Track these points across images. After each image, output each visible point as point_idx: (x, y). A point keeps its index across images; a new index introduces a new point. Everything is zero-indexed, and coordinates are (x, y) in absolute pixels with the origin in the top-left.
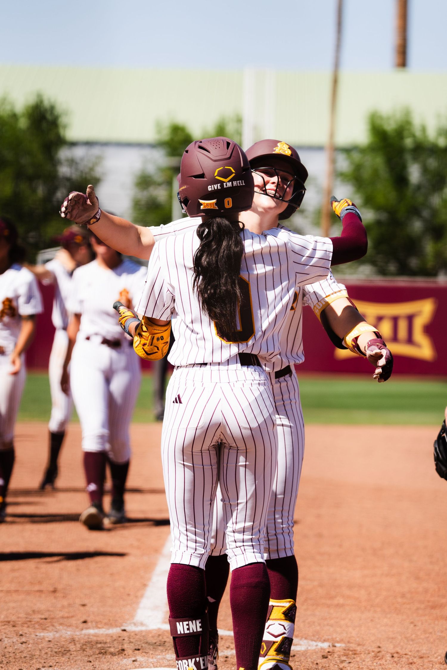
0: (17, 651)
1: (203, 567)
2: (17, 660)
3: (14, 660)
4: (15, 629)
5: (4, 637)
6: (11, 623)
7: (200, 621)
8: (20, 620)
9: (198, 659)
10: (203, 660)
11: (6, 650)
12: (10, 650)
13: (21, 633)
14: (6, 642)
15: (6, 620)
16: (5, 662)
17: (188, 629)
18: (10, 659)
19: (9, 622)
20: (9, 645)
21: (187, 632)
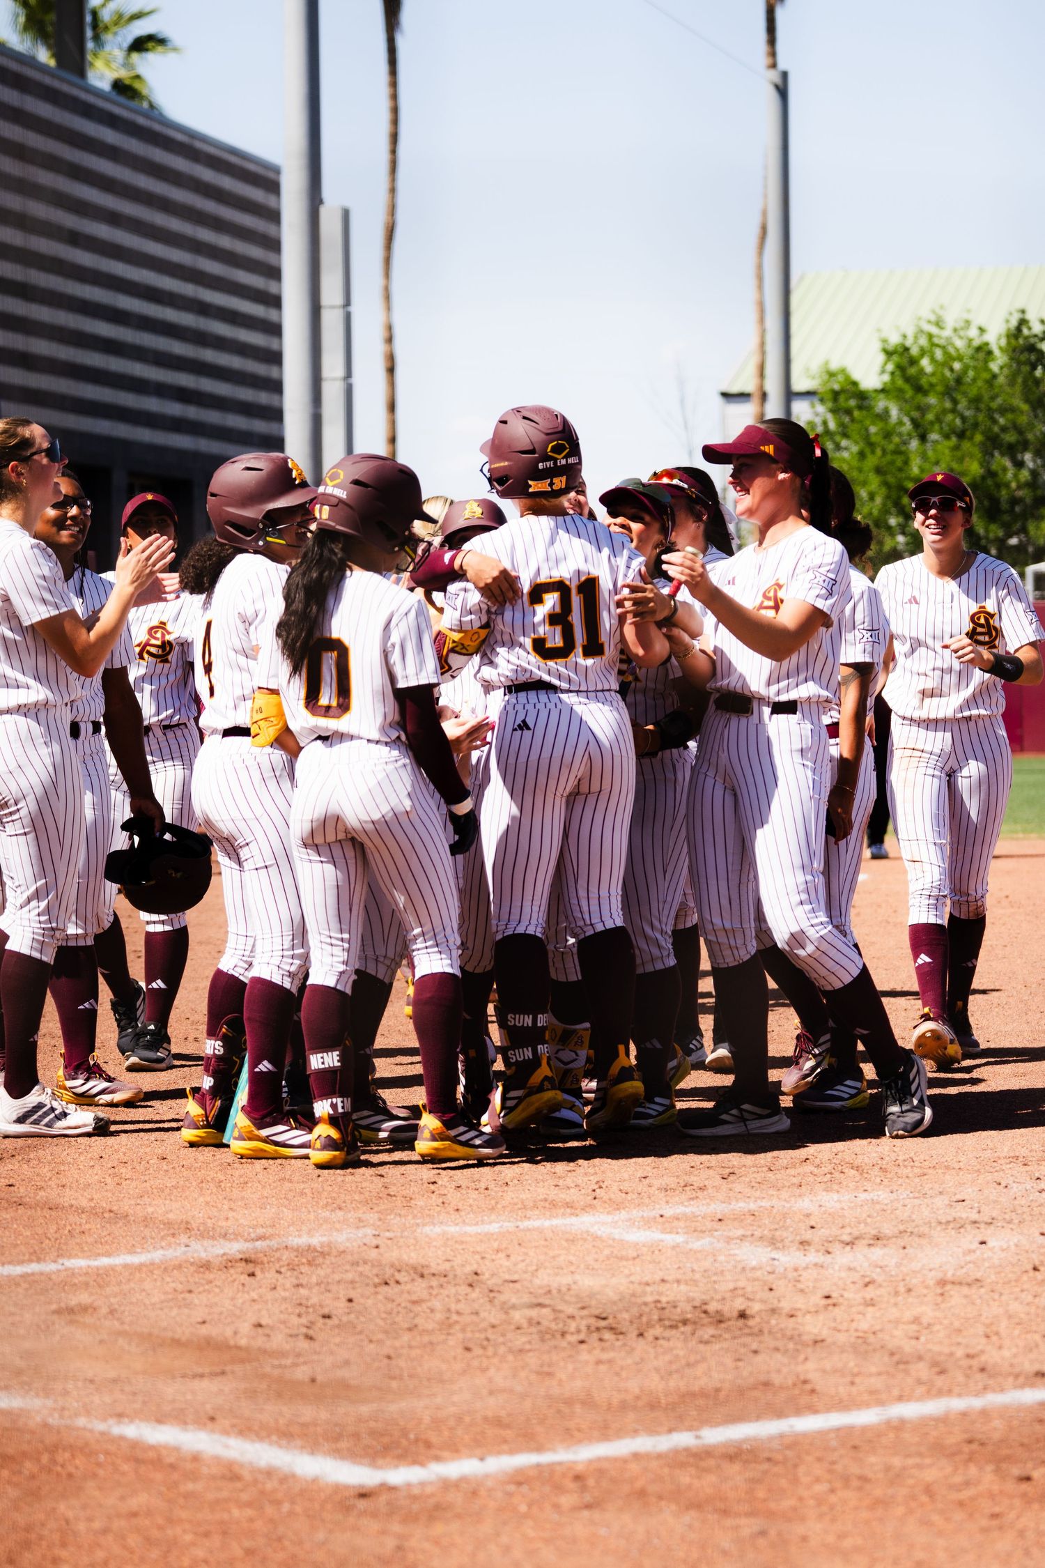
0: (1034, 1204)
1: (348, 991)
2: (1035, 1218)
3: (1030, 1218)
4: (1027, 1168)
5: (1011, 1182)
6: (1021, 1159)
7: (338, 1053)
8: (1034, 1154)
9: (334, 1100)
10: (342, 1102)
11: (1016, 1202)
12: (1023, 1202)
13: (1037, 1175)
14: (1015, 1189)
15: (1013, 1154)
16: (1016, 1221)
17: (323, 1063)
18: (1025, 1216)
19: (1017, 1158)
20: (1020, 1194)
21: (321, 1066)
